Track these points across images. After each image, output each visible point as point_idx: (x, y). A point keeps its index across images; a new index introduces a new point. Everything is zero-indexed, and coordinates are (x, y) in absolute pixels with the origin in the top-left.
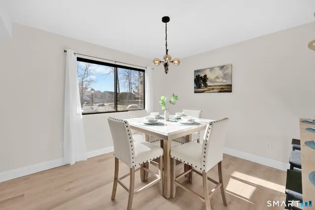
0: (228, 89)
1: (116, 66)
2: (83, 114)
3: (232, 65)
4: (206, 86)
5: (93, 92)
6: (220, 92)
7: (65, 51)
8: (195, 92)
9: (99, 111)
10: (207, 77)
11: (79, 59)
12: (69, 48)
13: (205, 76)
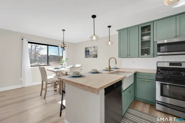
0: (96, 56)
1: (48, 45)
2: (31, 66)
3: (97, 47)
4: (89, 55)
5: (40, 56)
6: (93, 57)
7: (22, 39)
8: (85, 57)
9: (40, 65)
10: (89, 51)
11: (29, 42)
12: (24, 38)
13: (89, 50)
